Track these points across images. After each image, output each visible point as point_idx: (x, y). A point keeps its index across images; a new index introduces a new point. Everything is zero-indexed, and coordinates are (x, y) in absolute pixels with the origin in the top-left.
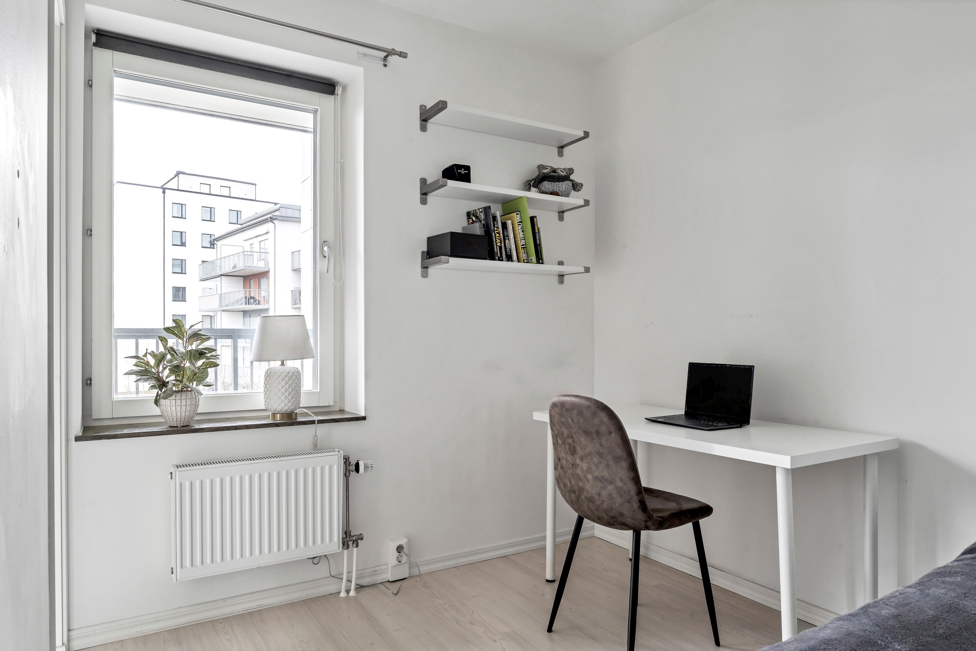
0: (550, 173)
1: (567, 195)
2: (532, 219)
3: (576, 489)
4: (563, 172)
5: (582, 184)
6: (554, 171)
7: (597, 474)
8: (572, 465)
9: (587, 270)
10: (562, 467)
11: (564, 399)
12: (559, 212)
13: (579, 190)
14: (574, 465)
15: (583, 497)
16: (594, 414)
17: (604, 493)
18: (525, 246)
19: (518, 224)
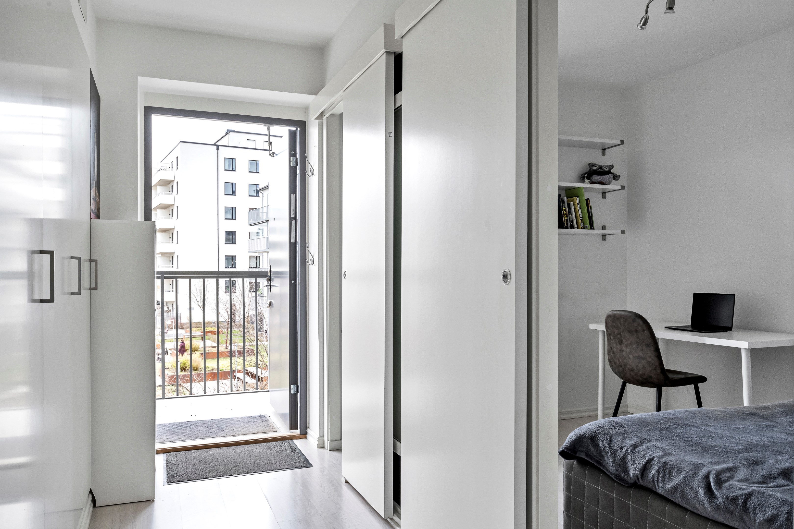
0: (598, 169)
1: (609, 184)
2: (587, 200)
3: (623, 365)
4: (607, 168)
5: (619, 176)
6: (601, 167)
7: (635, 354)
8: (620, 350)
9: (623, 232)
10: (613, 353)
11: (615, 312)
12: (603, 193)
13: (617, 180)
14: (621, 351)
15: (627, 368)
16: (634, 320)
17: (640, 365)
18: (582, 218)
19: (578, 204)
